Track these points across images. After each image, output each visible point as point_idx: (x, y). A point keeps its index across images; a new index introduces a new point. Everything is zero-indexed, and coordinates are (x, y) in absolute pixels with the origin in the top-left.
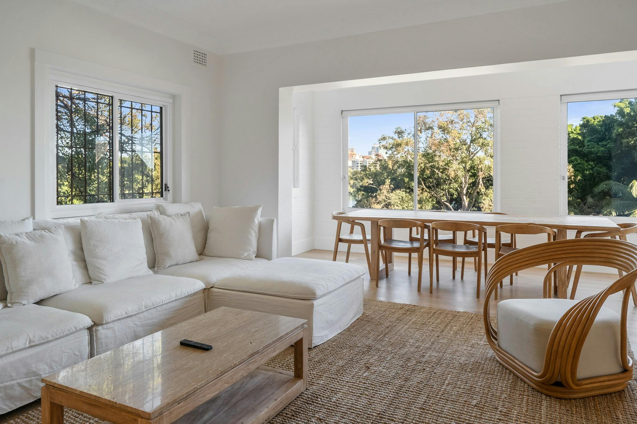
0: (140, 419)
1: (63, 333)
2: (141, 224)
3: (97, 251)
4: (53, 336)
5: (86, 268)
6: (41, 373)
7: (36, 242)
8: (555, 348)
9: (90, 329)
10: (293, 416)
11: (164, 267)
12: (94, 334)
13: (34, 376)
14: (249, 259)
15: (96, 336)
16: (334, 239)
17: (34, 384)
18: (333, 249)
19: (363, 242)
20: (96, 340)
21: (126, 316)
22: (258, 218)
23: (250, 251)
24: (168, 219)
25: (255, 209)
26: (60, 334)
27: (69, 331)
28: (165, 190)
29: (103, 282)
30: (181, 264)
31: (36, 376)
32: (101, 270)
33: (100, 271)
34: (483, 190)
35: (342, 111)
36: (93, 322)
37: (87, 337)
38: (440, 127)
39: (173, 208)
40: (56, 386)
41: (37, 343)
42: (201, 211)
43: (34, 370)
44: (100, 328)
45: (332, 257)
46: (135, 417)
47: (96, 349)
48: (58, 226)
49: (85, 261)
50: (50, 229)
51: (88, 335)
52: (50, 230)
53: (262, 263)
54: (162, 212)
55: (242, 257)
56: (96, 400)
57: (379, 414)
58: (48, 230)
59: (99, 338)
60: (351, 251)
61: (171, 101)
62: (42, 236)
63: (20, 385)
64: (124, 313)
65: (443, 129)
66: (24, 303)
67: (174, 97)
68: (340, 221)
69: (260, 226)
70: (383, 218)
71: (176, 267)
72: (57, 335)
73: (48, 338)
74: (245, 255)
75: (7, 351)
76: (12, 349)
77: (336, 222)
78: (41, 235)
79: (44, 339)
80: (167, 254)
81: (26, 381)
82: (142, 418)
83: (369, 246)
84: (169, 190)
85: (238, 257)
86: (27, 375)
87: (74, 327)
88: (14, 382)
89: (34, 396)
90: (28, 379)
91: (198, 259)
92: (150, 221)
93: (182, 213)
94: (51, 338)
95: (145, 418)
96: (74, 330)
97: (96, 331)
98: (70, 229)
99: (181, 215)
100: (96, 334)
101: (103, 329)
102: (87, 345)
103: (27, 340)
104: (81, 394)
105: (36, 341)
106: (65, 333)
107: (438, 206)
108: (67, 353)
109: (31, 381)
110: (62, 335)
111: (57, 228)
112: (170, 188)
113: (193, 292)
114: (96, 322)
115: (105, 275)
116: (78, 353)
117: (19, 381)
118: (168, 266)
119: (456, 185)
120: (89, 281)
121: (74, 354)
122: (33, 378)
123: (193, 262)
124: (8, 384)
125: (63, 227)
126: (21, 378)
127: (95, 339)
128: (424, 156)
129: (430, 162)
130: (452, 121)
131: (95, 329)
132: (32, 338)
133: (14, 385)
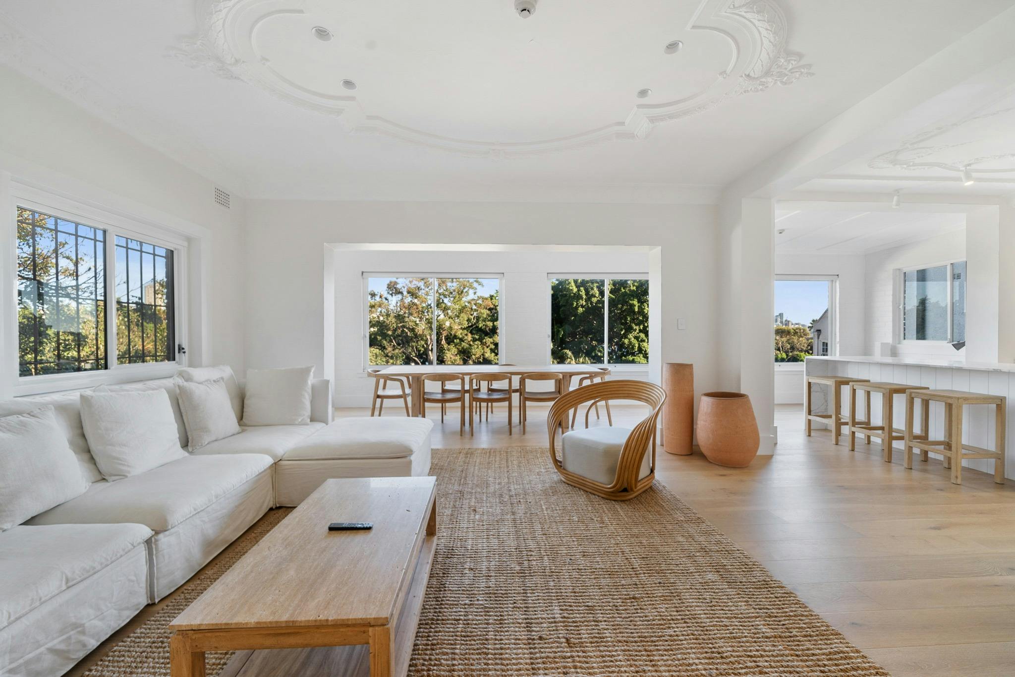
0: (371, 629)
1: (116, 555)
2: (167, 395)
3: (111, 435)
4: (102, 564)
5: (92, 460)
6: (84, 621)
7: (14, 432)
8: (624, 464)
9: (148, 542)
10: (444, 573)
11: (202, 445)
12: (154, 546)
13: (73, 630)
14: (302, 424)
15: (156, 548)
16: (372, 395)
17: (73, 641)
18: (371, 406)
19: (404, 396)
20: (156, 554)
21: (195, 513)
22: (311, 380)
23: (304, 415)
24: (202, 387)
25: (307, 371)
26: (111, 559)
27: (124, 550)
28: (179, 352)
29: (126, 476)
30: (221, 439)
31: (77, 628)
32: (121, 460)
33: (120, 462)
34: (446, 346)
35: (363, 273)
36: (152, 530)
37: (144, 552)
38: (409, 292)
39: (199, 374)
40: (202, 628)
41: (79, 579)
42: (232, 375)
43: (73, 620)
44: (161, 536)
45: (370, 413)
46: (363, 629)
47: (157, 565)
48: (43, 407)
49: (89, 451)
50: (32, 412)
51: (146, 550)
52: (32, 414)
53: (319, 426)
54: (189, 379)
55: (297, 423)
56: (290, 627)
57: (516, 549)
58: (29, 414)
59: (160, 549)
60: (383, 406)
61: (186, 244)
62: (23, 425)
63: (52, 651)
64: (192, 510)
65: (412, 293)
66: (5, 528)
67: (189, 240)
68: (379, 378)
69: (313, 388)
70: (426, 374)
71: (216, 443)
72: (108, 560)
73: (94, 568)
74: (300, 420)
75: (31, 605)
76: (40, 599)
77: (374, 380)
78: (21, 421)
79: (88, 571)
80: (205, 430)
81: (60, 642)
82: (373, 626)
83: (409, 399)
84: (184, 352)
85: (291, 423)
86: (62, 632)
87: (130, 543)
88: (42, 649)
89: (73, 659)
90: (64, 637)
91: (240, 431)
92: (178, 391)
93: (215, 379)
94: (99, 567)
95: (377, 626)
96: (130, 547)
97: (156, 541)
98: (62, 409)
99: (214, 381)
100: (156, 545)
101: (165, 536)
102: (144, 563)
103: (62, 580)
104: (259, 626)
105: (77, 577)
106: (119, 555)
107: (408, 361)
108: (120, 582)
109: (69, 638)
110: (114, 558)
111: (43, 410)
112: (186, 350)
113: (263, 470)
114: (158, 529)
115: (128, 466)
116: (134, 578)
117: (49, 645)
118: (206, 443)
119: (423, 343)
120: (99, 478)
121: (130, 581)
122: (72, 633)
123: (234, 435)
124: (31, 655)
125: (53, 408)
126: (53, 639)
127: (154, 552)
128: (395, 317)
129: (401, 323)
130: (419, 288)
131: (155, 539)
132: (69, 575)
133: (41, 654)
